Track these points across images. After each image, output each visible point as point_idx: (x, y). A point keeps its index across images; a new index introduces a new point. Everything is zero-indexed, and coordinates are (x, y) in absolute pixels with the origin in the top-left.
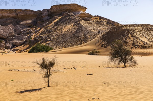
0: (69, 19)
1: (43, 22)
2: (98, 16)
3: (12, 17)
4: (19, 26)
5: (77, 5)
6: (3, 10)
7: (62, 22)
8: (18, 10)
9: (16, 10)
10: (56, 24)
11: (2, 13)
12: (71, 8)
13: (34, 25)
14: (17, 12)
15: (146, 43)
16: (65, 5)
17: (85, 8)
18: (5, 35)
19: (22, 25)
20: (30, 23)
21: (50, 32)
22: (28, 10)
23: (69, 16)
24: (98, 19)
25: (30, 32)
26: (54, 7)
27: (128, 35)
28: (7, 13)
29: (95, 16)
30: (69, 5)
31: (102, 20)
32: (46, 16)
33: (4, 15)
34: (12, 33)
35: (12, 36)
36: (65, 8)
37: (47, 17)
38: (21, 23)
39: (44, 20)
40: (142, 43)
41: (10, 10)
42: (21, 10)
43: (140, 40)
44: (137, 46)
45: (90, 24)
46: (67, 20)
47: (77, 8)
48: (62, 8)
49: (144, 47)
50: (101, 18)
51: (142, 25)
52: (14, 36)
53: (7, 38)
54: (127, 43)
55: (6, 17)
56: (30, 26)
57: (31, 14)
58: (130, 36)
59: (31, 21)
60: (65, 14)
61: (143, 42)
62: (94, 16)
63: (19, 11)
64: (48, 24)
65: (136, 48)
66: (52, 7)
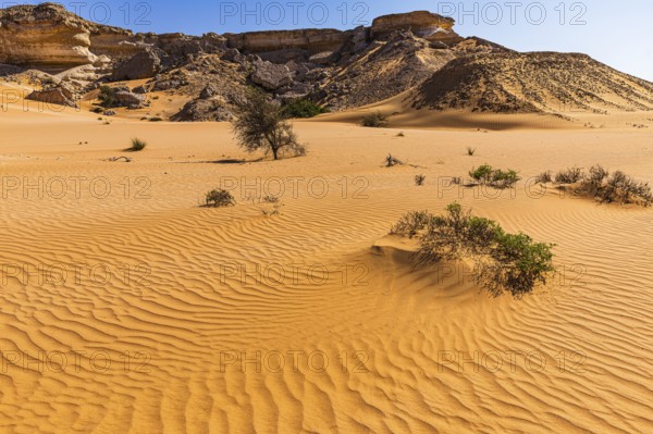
0: (400, 45)
1: (352, 54)
2: (474, 38)
3: (299, 46)
4: (304, 64)
5: (427, 13)
6: (281, 32)
7: (385, 53)
8: (310, 30)
9: (305, 32)
10: (372, 58)
11: (280, 39)
12: (415, 21)
13: (336, 60)
14: (308, 35)
15: (515, 99)
16: (402, 15)
17: (450, 21)
18: (273, 82)
19: (313, 61)
20: (328, 58)
21: (355, 75)
22: (329, 30)
23: (402, 38)
24: (474, 44)
25: (323, 77)
26: (380, 21)
27: (477, 78)
28: (289, 37)
29: (469, 38)
30: (409, 15)
31: (481, 46)
32: (360, 41)
33: (283, 41)
34: (287, 78)
35: (286, 85)
36: (401, 22)
37: (362, 44)
38: (312, 58)
39: (355, 50)
40: (503, 99)
41: (294, 32)
42: (315, 30)
43: (501, 90)
44: (489, 105)
45: (440, 57)
46: (396, 47)
47: (428, 20)
48: (396, 22)
49: (504, 109)
50: (480, 42)
51: (531, 55)
52: (292, 85)
53: (278, 88)
54: (468, 98)
55: (288, 47)
56: (325, 64)
57: (335, 37)
58: (482, 80)
59: (329, 54)
60: (393, 36)
61: (508, 95)
62: (465, 37)
63: (311, 33)
64: (359, 58)
65: (483, 110)
66: (375, 21)
